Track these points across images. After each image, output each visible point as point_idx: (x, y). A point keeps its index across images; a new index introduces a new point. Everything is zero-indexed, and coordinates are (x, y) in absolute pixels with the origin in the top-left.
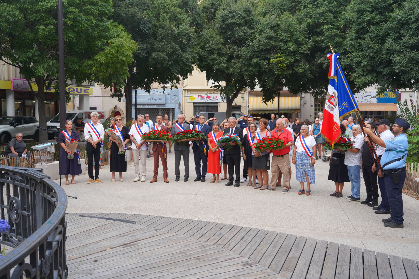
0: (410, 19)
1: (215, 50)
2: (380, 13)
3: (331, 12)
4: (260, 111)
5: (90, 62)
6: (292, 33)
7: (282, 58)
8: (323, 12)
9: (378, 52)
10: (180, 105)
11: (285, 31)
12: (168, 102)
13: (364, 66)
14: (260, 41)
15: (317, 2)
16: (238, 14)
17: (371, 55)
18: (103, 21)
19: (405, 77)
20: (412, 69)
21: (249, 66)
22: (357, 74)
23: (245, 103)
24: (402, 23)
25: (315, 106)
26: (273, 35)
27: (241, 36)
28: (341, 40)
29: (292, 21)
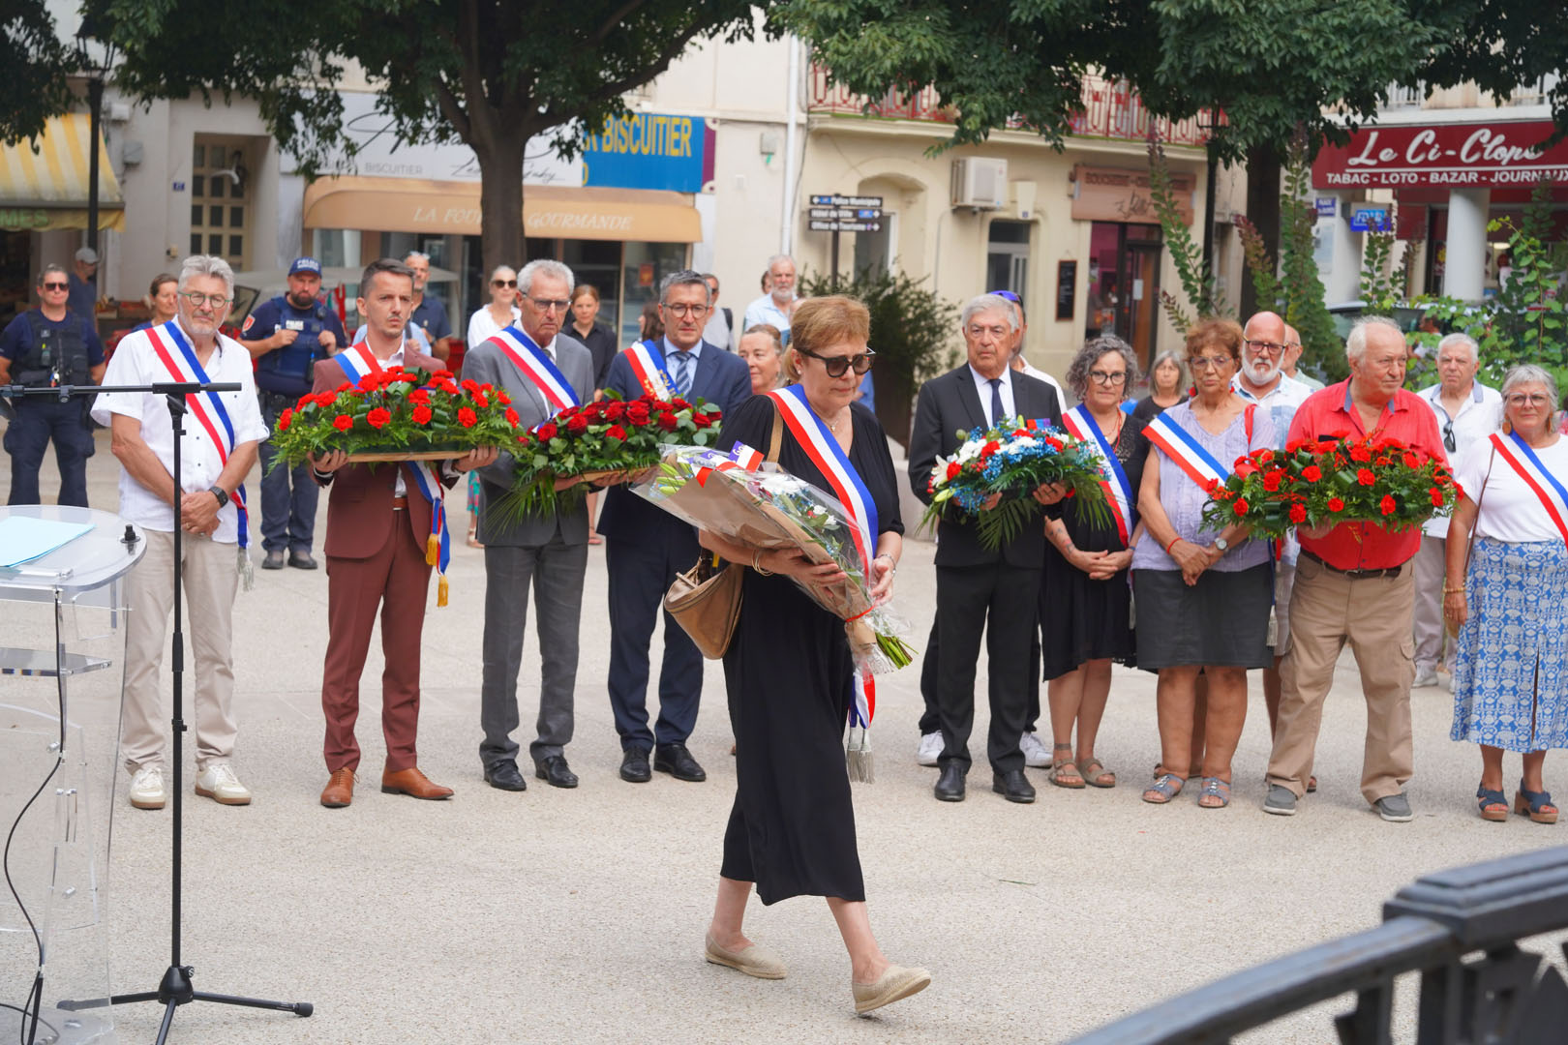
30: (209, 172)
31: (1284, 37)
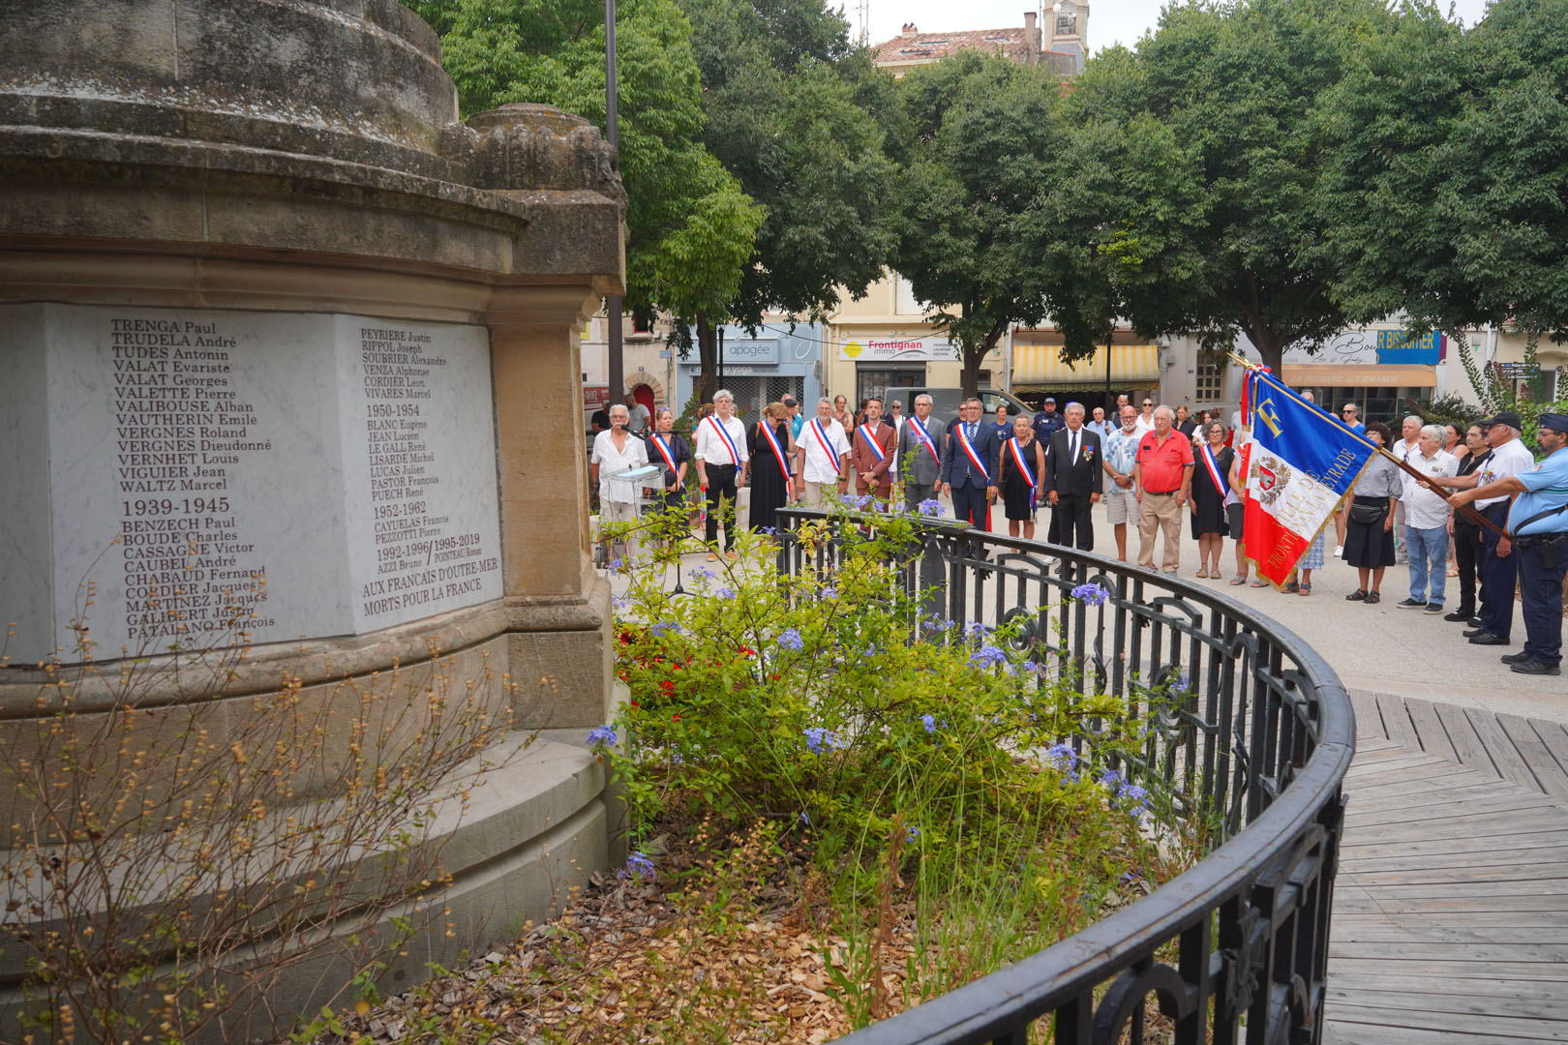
0: (1512, 135)
1: (944, 219)
2: (1422, 118)
3: (1270, 111)
4: (1045, 384)
5: (649, 258)
6: (1159, 171)
7: (1130, 242)
8: (1251, 112)
9: (1413, 225)
10: (819, 367)
11: (1143, 167)
12: (787, 358)
13: (1369, 263)
14: (1069, 193)
15: (1232, 85)
16: (1010, 119)
17: (1394, 233)
18: (682, 148)
19: (1491, 294)
20: (1511, 273)
21: (1037, 262)
22: (1349, 284)
23: (1001, 364)
24: (1485, 147)
25: (1200, 371)
26: (1109, 177)
27: (1019, 180)
28: (1299, 190)
29: (1164, 138)
30: (1206, 366)
31: (1534, 286)
